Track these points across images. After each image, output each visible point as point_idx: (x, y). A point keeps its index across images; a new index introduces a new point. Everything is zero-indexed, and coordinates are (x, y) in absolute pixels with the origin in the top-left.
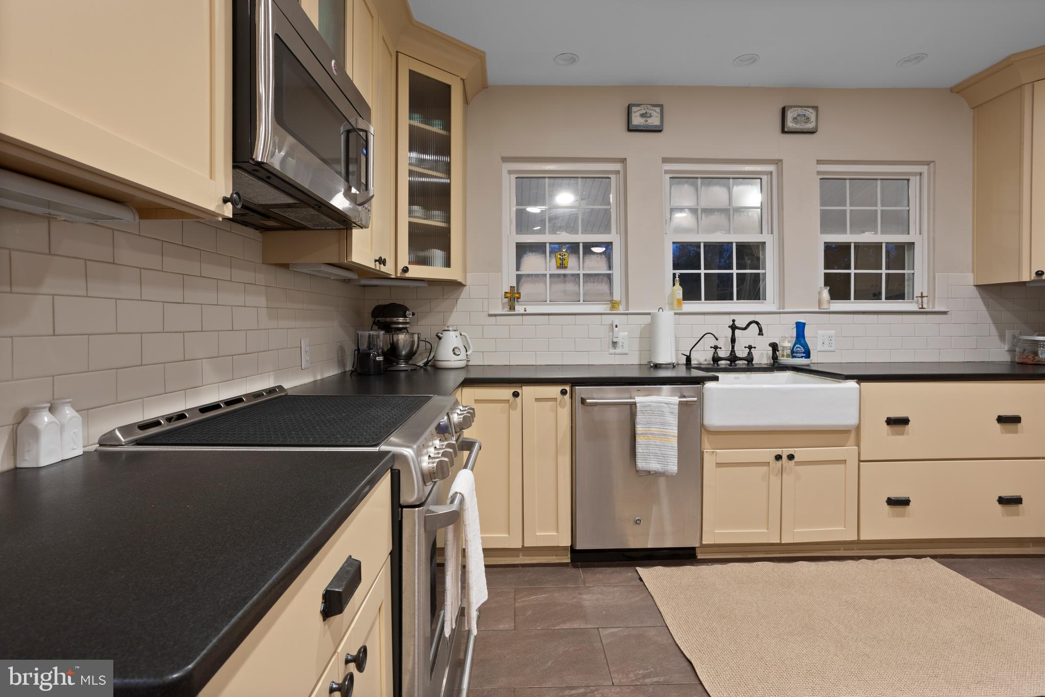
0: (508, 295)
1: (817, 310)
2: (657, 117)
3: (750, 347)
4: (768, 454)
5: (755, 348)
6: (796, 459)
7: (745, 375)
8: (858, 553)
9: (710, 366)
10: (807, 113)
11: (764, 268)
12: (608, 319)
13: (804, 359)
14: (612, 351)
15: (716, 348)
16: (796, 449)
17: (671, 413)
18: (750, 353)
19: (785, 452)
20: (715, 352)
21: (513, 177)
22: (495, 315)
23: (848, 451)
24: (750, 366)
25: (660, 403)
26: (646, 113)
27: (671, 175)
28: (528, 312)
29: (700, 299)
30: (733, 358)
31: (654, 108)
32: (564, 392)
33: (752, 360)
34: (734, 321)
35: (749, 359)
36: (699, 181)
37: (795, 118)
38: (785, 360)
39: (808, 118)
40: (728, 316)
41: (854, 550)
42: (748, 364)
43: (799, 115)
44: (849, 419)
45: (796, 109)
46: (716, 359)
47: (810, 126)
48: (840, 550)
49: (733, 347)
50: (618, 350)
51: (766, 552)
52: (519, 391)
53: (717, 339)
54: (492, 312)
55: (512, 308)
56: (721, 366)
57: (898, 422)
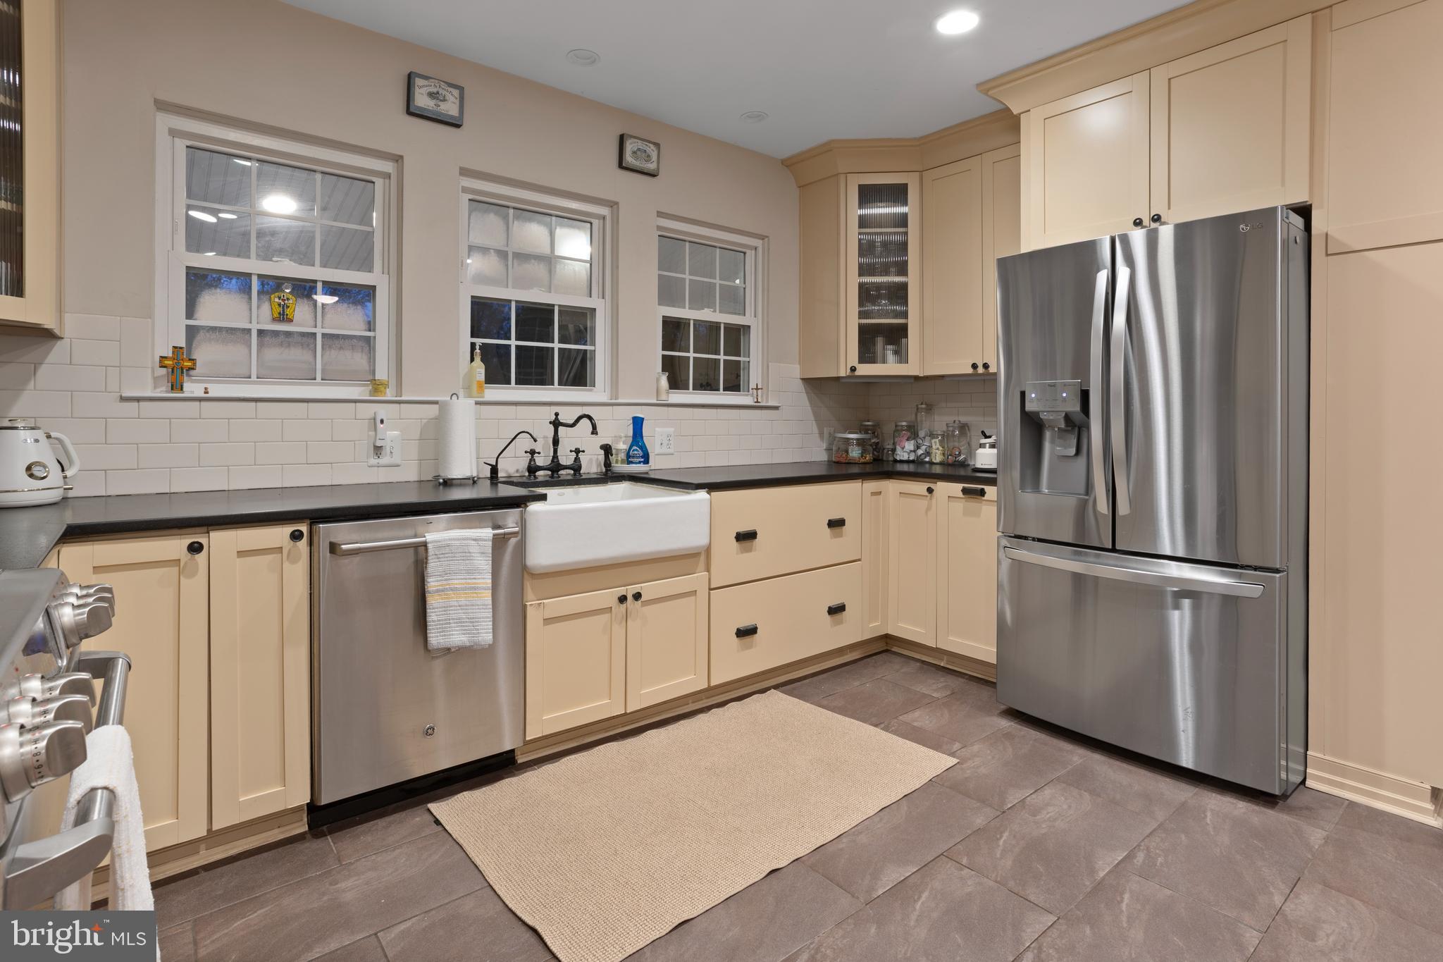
0: (167, 362)
1: (655, 401)
2: (454, 103)
3: (577, 451)
4: (607, 597)
5: (583, 451)
6: (643, 598)
7: (572, 489)
8: (707, 702)
9: (524, 480)
10: (648, 150)
11: (593, 344)
12: (367, 410)
13: (642, 465)
14: (373, 461)
15: (533, 452)
16: (642, 585)
17: (482, 553)
18: (577, 459)
19: (631, 590)
20: (532, 459)
21: (181, 144)
22: (138, 400)
23: (698, 580)
24: (578, 477)
25: (464, 539)
26: (438, 93)
27: (471, 197)
28: (211, 395)
29: (509, 383)
30: (555, 467)
31: (450, 89)
32: (296, 536)
33: (580, 467)
34: (557, 414)
35: (576, 467)
36: (511, 211)
37: (634, 153)
38: (620, 467)
39: (649, 156)
40: (547, 408)
41: (702, 700)
42: (575, 474)
43: (639, 149)
44: (698, 539)
45: (637, 141)
46: (532, 469)
47: (651, 166)
48: (688, 704)
49: (555, 451)
50: (385, 460)
51: (606, 730)
52: (203, 540)
53: (535, 441)
54: (126, 394)
55: (177, 386)
56: (540, 479)
57: (746, 537)
